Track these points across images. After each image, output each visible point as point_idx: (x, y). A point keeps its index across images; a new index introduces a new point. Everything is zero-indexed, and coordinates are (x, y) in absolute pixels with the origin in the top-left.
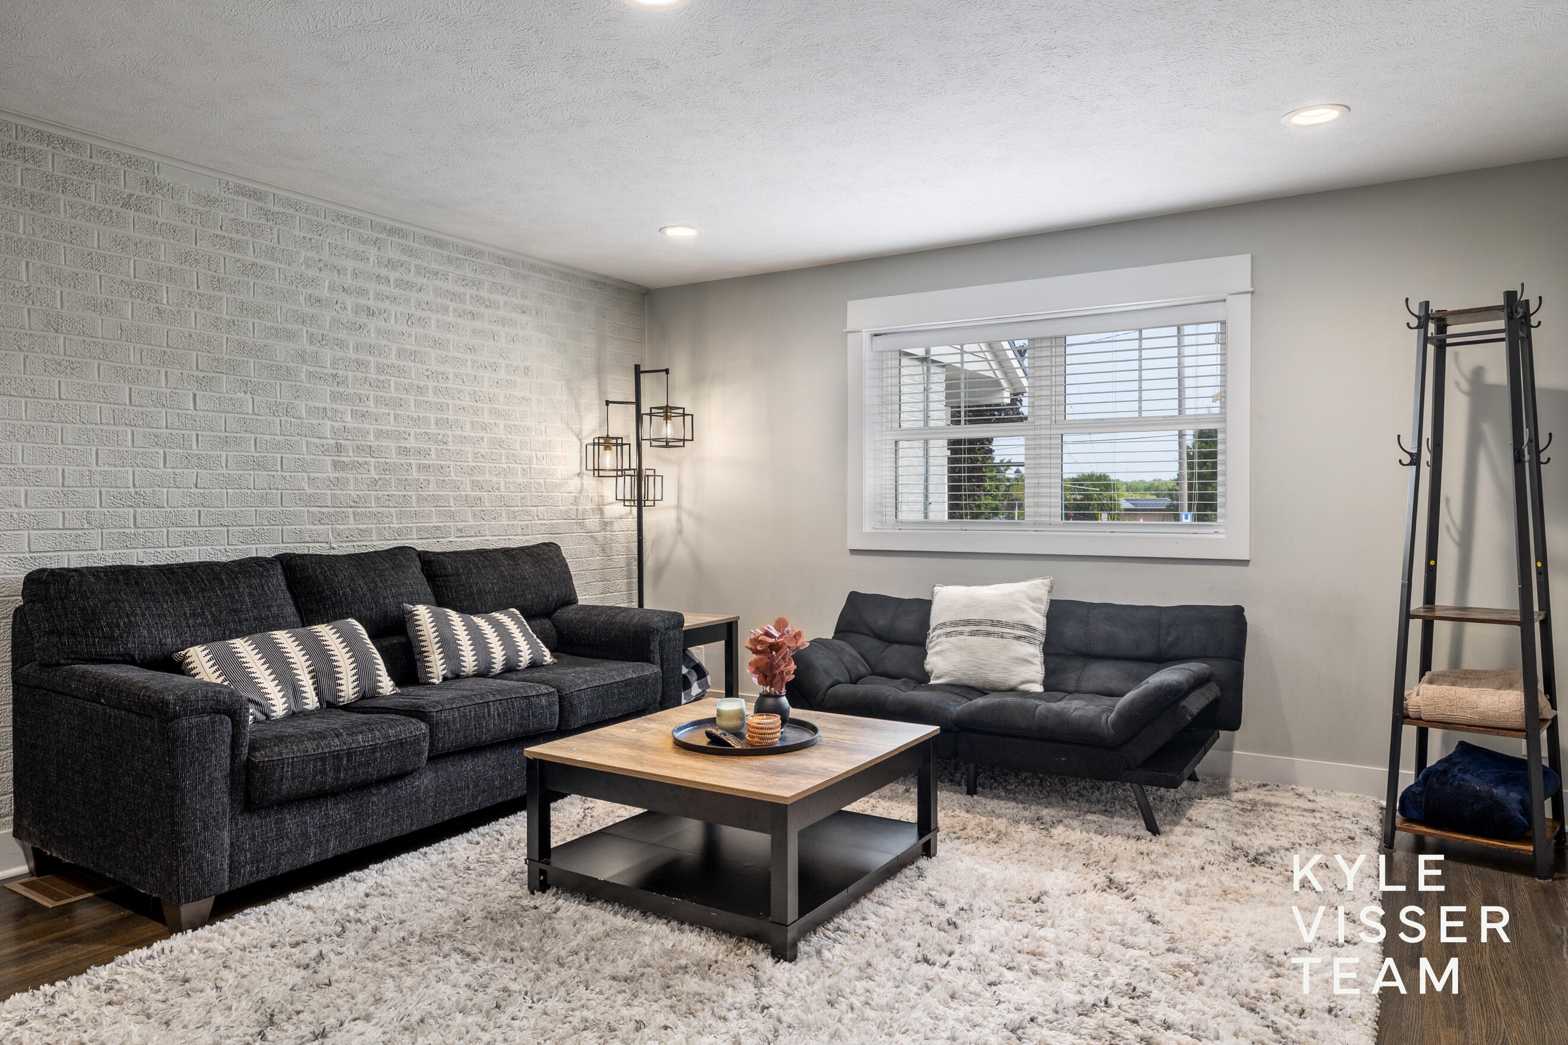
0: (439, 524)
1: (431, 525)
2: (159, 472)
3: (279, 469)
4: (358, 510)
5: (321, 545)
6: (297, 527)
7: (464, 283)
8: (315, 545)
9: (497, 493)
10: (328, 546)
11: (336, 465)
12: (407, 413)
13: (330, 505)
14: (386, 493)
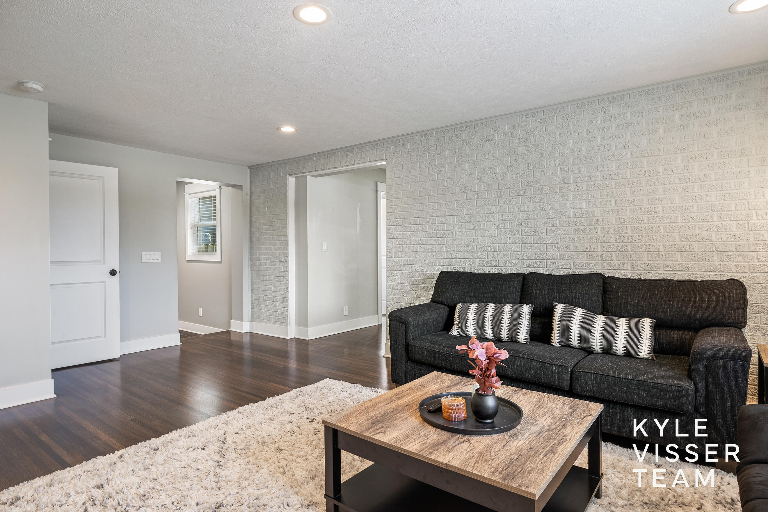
0: (650, 262)
1: (643, 262)
2: (496, 238)
3: (545, 234)
4: (590, 253)
5: (567, 270)
6: (553, 261)
7: (674, 109)
8: (563, 269)
9: (708, 242)
10: (571, 271)
11: (576, 231)
12: (624, 199)
13: (572, 250)
14: (608, 244)
